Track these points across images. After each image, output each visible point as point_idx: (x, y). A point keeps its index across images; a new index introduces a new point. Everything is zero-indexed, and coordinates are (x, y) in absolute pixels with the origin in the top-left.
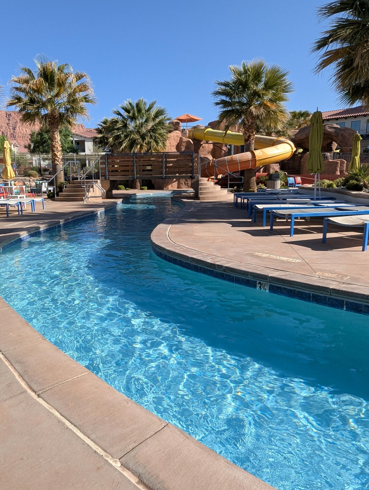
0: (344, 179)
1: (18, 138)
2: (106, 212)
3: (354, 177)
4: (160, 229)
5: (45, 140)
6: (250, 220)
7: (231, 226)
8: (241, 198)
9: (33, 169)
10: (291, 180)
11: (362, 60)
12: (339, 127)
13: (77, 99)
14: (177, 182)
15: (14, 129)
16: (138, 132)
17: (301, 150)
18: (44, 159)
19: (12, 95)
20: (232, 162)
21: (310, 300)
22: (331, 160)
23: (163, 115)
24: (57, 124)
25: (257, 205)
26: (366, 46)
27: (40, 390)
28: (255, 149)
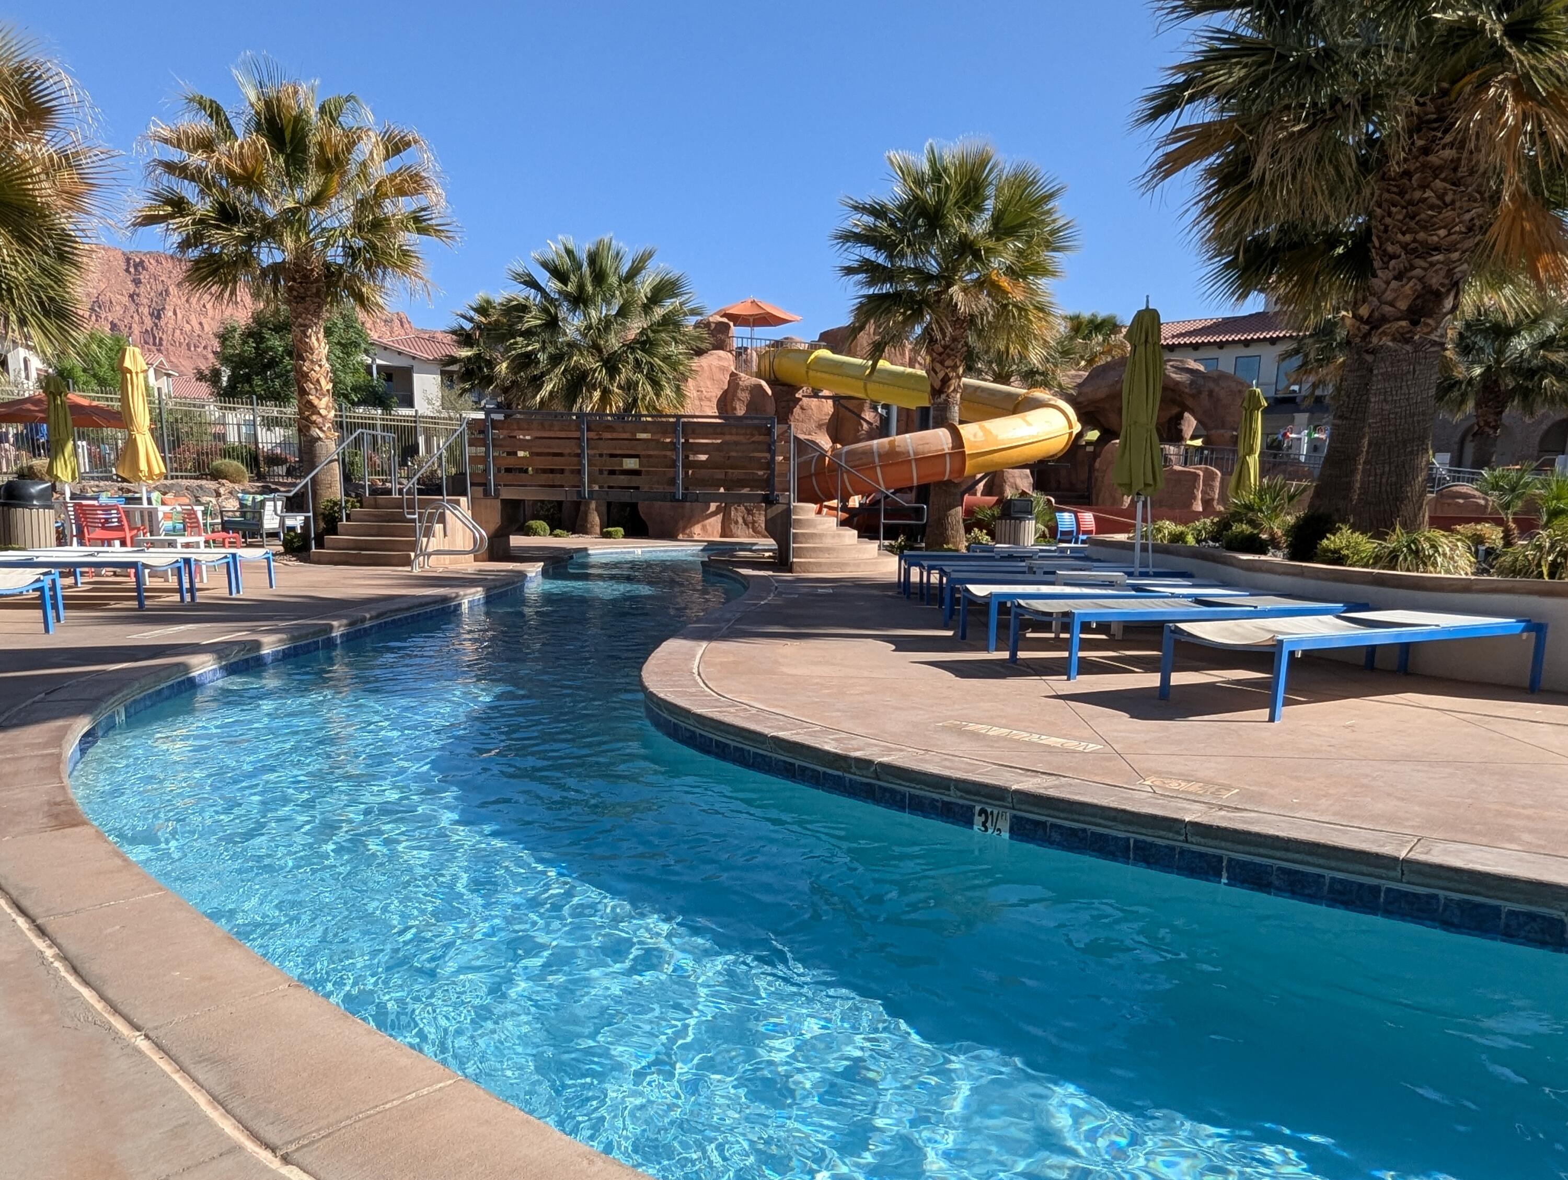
0: (1216, 520)
1: (171, 348)
2: (489, 600)
3: (1245, 513)
4: (670, 653)
5: (273, 358)
6: (950, 633)
7: (893, 647)
8: (921, 566)
9: (228, 453)
10: (1066, 520)
11: (1274, 162)
12: (1202, 368)
13: (387, 219)
14: (719, 517)
15: (157, 315)
16: (596, 348)
17: (1093, 435)
18: (271, 423)
19: (151, 187)
20: (892, 457)
21: (1129, 858)
22: (1177, 468)
23: (676, 295)
24: (317, 300)
25: (971, 587)
26: (1288, 121)
27: (291, 1142)
28: (961, 422)
